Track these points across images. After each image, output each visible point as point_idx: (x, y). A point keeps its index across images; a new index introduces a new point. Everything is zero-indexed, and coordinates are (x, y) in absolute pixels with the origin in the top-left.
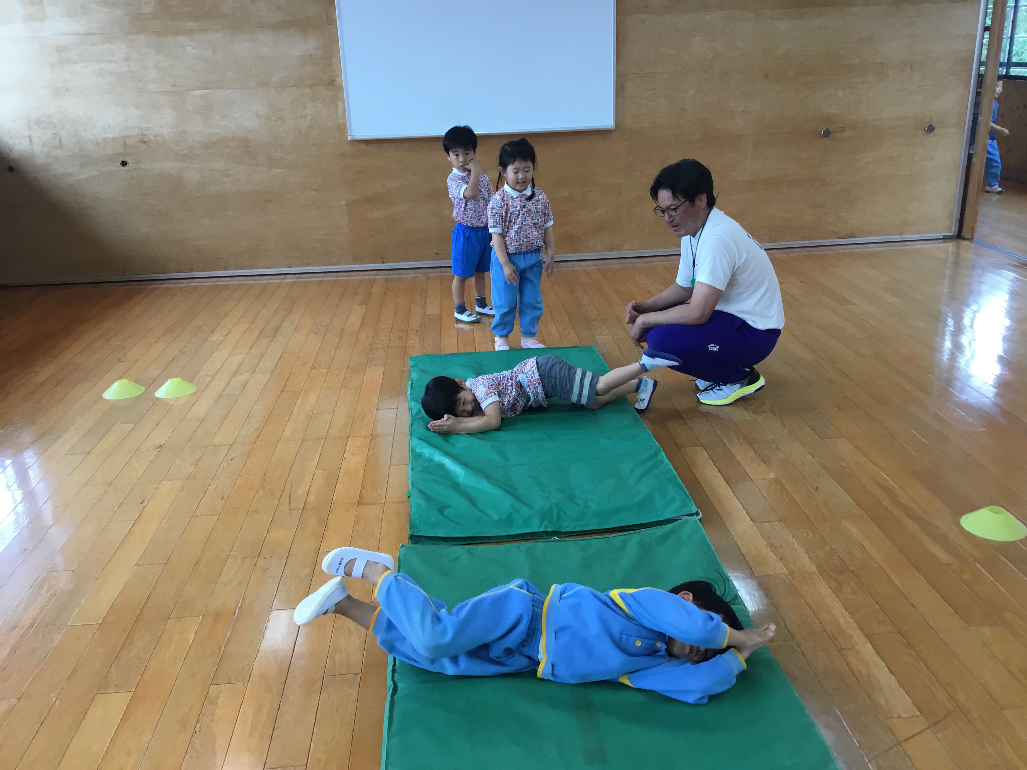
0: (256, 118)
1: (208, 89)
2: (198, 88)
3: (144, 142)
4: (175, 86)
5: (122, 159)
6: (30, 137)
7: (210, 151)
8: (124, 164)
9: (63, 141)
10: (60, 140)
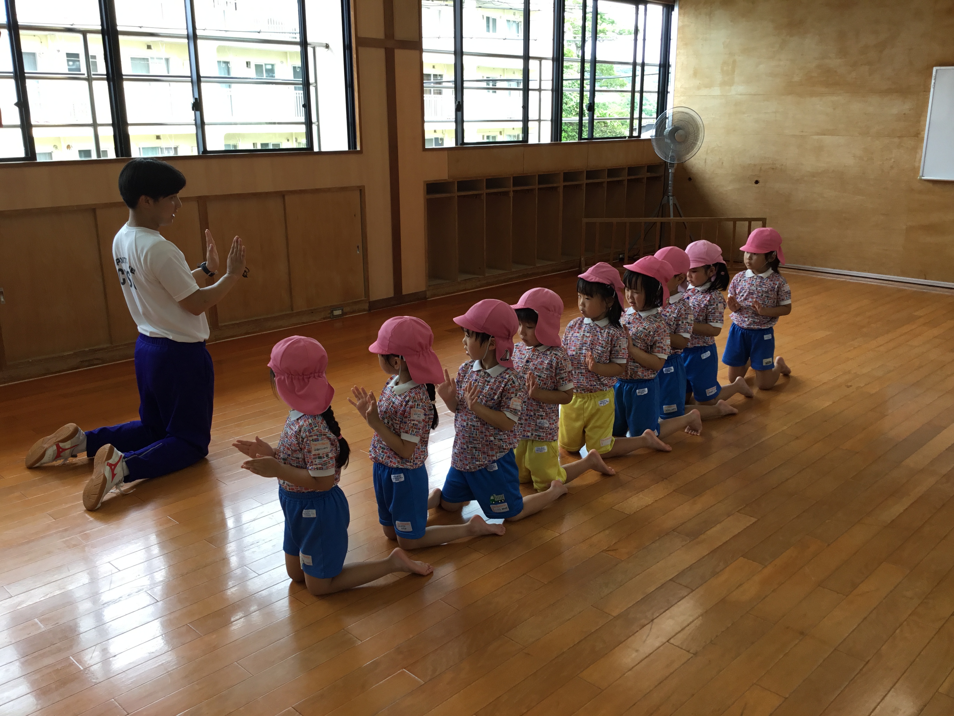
0: (853, 158)
1: (824, 135)
2: (818, 134)
3: (773, 169)
4: (802, 132)
5: (756, 179)
6: (706, 159)
7: (815, 179)
8: (757, 182)
9: (724, 164)
10: (722, 163)
